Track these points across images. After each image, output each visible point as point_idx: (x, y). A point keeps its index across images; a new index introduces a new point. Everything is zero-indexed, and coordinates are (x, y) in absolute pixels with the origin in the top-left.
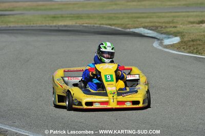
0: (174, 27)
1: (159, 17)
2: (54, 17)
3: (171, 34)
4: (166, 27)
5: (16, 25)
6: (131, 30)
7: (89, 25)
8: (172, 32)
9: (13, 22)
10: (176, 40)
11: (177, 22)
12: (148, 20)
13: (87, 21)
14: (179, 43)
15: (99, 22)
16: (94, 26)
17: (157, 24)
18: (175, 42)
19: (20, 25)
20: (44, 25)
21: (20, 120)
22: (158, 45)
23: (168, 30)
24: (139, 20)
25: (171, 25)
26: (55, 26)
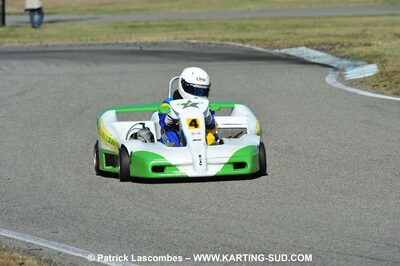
0: (365, 45)
1: (338, 25)
2: (133, 27)
3: (360, 59)
4: (351, 45)
5: (59, 43)
6: (283, 51)
7: (202, 41)
8: (361, 55)
9: (52, 36)
10: (370, 70)
11: (371, 35)
12: (316, 31)
13: (197, 33)
14: (375, 76)
15: (220, 37)
16: (210, 44)
17: (333, 40)
18: (368, 75)
19: (67, 42)
20: (113, 41)
21: (66, 227)
22: (334, 80)
23: (355, 50)
24: (298, 31)
25: (360, 40)
26: (135, 44)
